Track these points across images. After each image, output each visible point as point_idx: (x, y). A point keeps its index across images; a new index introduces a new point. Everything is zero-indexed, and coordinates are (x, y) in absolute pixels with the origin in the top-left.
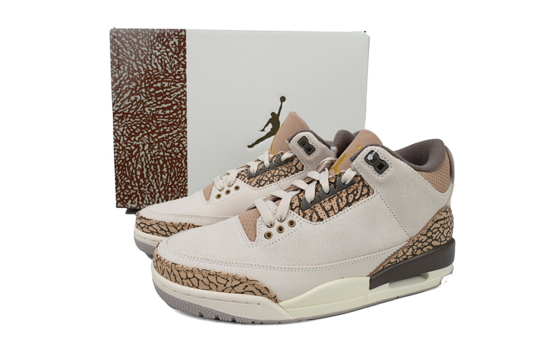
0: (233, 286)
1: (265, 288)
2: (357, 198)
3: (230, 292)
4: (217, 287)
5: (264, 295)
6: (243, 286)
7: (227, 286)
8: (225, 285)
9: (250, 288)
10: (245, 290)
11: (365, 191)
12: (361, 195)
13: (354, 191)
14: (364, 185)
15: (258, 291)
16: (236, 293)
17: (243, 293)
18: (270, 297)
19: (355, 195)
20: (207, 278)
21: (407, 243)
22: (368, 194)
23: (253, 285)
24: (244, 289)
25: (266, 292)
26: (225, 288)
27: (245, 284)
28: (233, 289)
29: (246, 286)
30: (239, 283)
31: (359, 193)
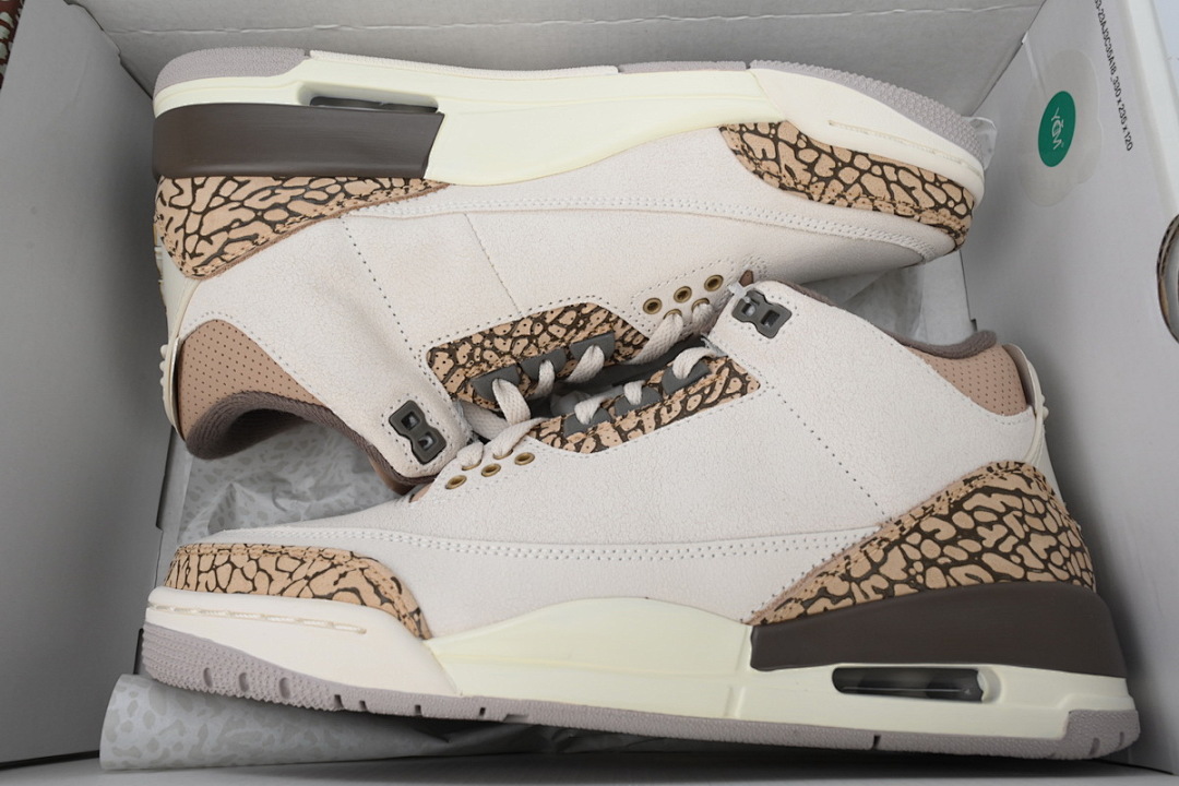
0: (310, 575)
1: (394, 579)
2: (709, 401)
3: (298, 597)
4: (271, 580)
5: (387, 605)
6: (333, 574)
7: (294, 578)
8: (291, 574)
9: (354, 580)
10: (340, 586)
11: (736, 384)
12: (723, 396)
13: (703, 389)
14: (734, 373)
15: (372, 589)
16: (315, 597)
17: (330, 597)
18: (403, 612)
19: (705, 397)
20: (257, 561)
22: (743, 391)
23: (362, 570)
24: (336, 583)
25: (393, 594)
26: (289, 581)
27: (341, 570)
28: (308, 584)
29: (343, 575)
30: (329, 565)
31: (719, 389)
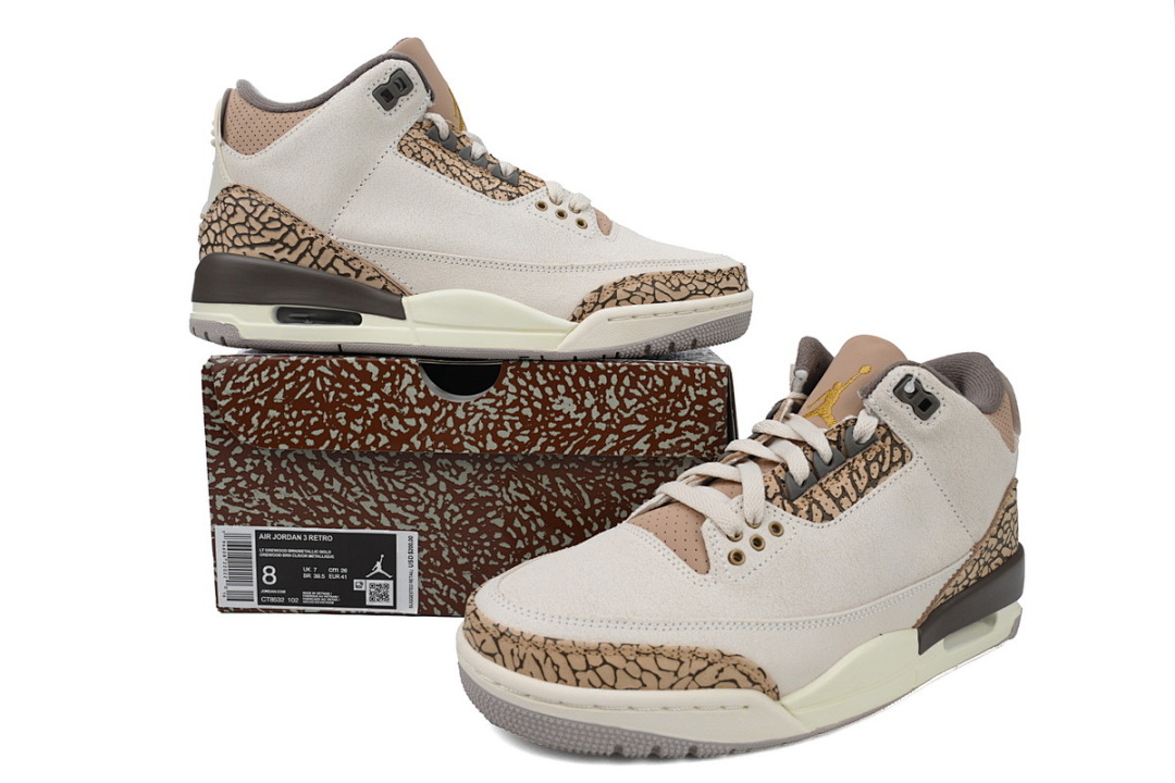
0: (694, 673)
1: (760, 669)
2: (885, 468)
3: (686, 689)
4: (658, 678)
5: (756, 686)
6: (713, 670)
7: (680, 675)
8: (676, 673)
9: (730, 673)
10: (720, 678)
11: (897, 454)
12: (892, 464)
13: (877, 455)
14: (896, 444)
15: (745, 678)
16: (700, 687)
17: (713, 687)
18: (767, 689)
19: (881, 464)
20: (635, 661)
21: (971, 553)
22: (903, 461)
23: (735, 665)
24: (717, 677)
25: (760, 679)
26: (676, 679)
27: (718, 666)
28: (693, 679)
29: (721, 671)
30: (705, 664)
31: (888, 460)
